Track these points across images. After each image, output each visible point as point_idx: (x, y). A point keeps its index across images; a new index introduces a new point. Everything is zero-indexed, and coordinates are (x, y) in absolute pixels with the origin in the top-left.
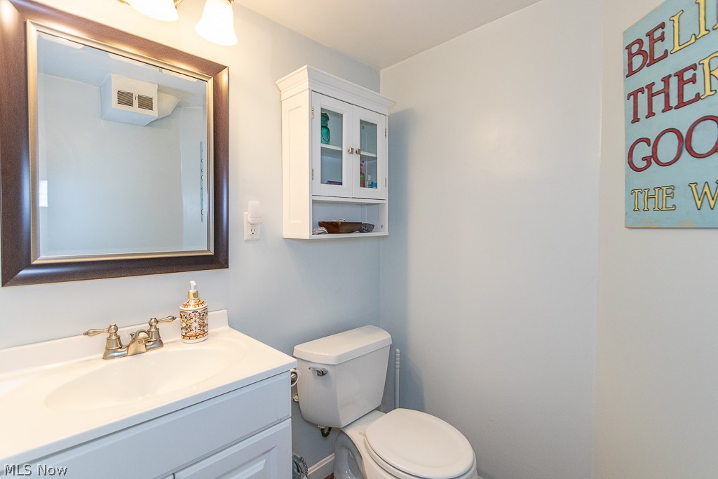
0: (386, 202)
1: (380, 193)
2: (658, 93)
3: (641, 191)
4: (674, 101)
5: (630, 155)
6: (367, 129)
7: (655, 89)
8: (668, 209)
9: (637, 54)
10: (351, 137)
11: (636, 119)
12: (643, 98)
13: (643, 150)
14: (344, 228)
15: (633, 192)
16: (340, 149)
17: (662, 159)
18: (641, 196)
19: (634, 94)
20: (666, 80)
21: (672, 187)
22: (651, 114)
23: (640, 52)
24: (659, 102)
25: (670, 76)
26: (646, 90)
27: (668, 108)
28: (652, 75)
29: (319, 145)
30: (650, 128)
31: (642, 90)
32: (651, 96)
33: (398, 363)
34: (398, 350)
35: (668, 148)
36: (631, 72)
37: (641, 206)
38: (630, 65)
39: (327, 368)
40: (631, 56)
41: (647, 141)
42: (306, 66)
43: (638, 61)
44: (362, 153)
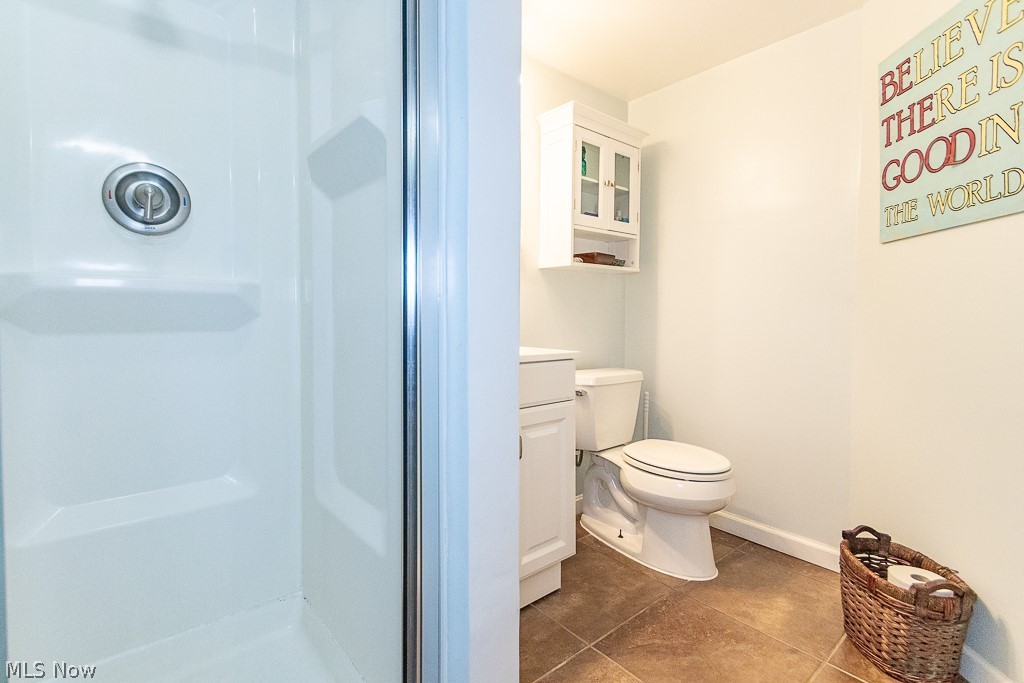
0: (638, 238)
1: (632, 228)
2: (906, 119)
3: (892, 208)
4: (917, 127)
5: (884, 176)
6: (622, 161)
7: (903, 116)
8: (913, 220)
9: (889, 85)
10: (606, 170)
11: (889, 144)
12: (894, 124)
13: (895, 170)
14: (599, 259)
15: (887, 209)
16: (596, 182)
17: (909, 178)
18: (892, 212)
19: (887, 121)
20: (911, 108)
21: (915, 200)
22: (900, 138)
23: (892, 83)
24: (906, 126)
25: (914, 104)
26: (896, 117)
27: (913, 132)
28: (901, 103)
29: (580, 177)
30: (899, 151)
31: (893, 117)
32: (901, 121)
33: (647, 405)
34: (647, 393)
35: (913, 166)
36: (885, 101)
37: (892, 222)
38: (884, 94)
39: (585, 389)
40: (885, 86)
41: (896, 161)
42: (572, 102)
43: (890, 90)
44: (617, 187)
